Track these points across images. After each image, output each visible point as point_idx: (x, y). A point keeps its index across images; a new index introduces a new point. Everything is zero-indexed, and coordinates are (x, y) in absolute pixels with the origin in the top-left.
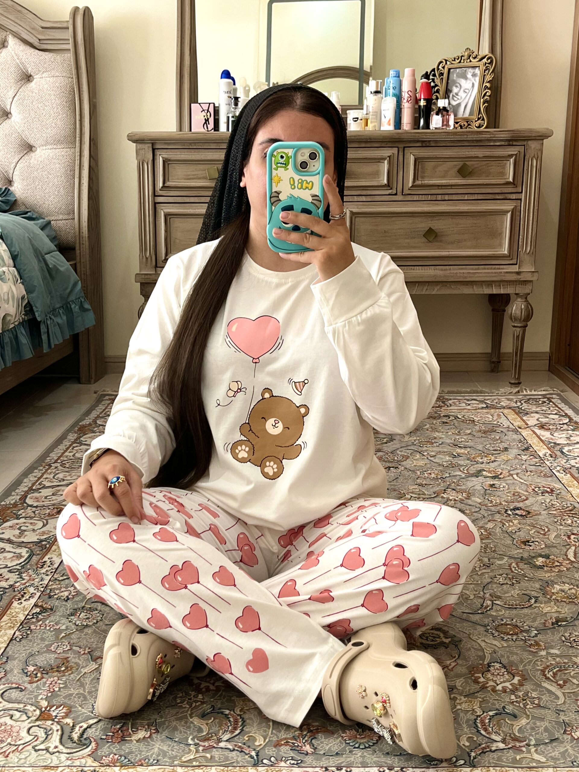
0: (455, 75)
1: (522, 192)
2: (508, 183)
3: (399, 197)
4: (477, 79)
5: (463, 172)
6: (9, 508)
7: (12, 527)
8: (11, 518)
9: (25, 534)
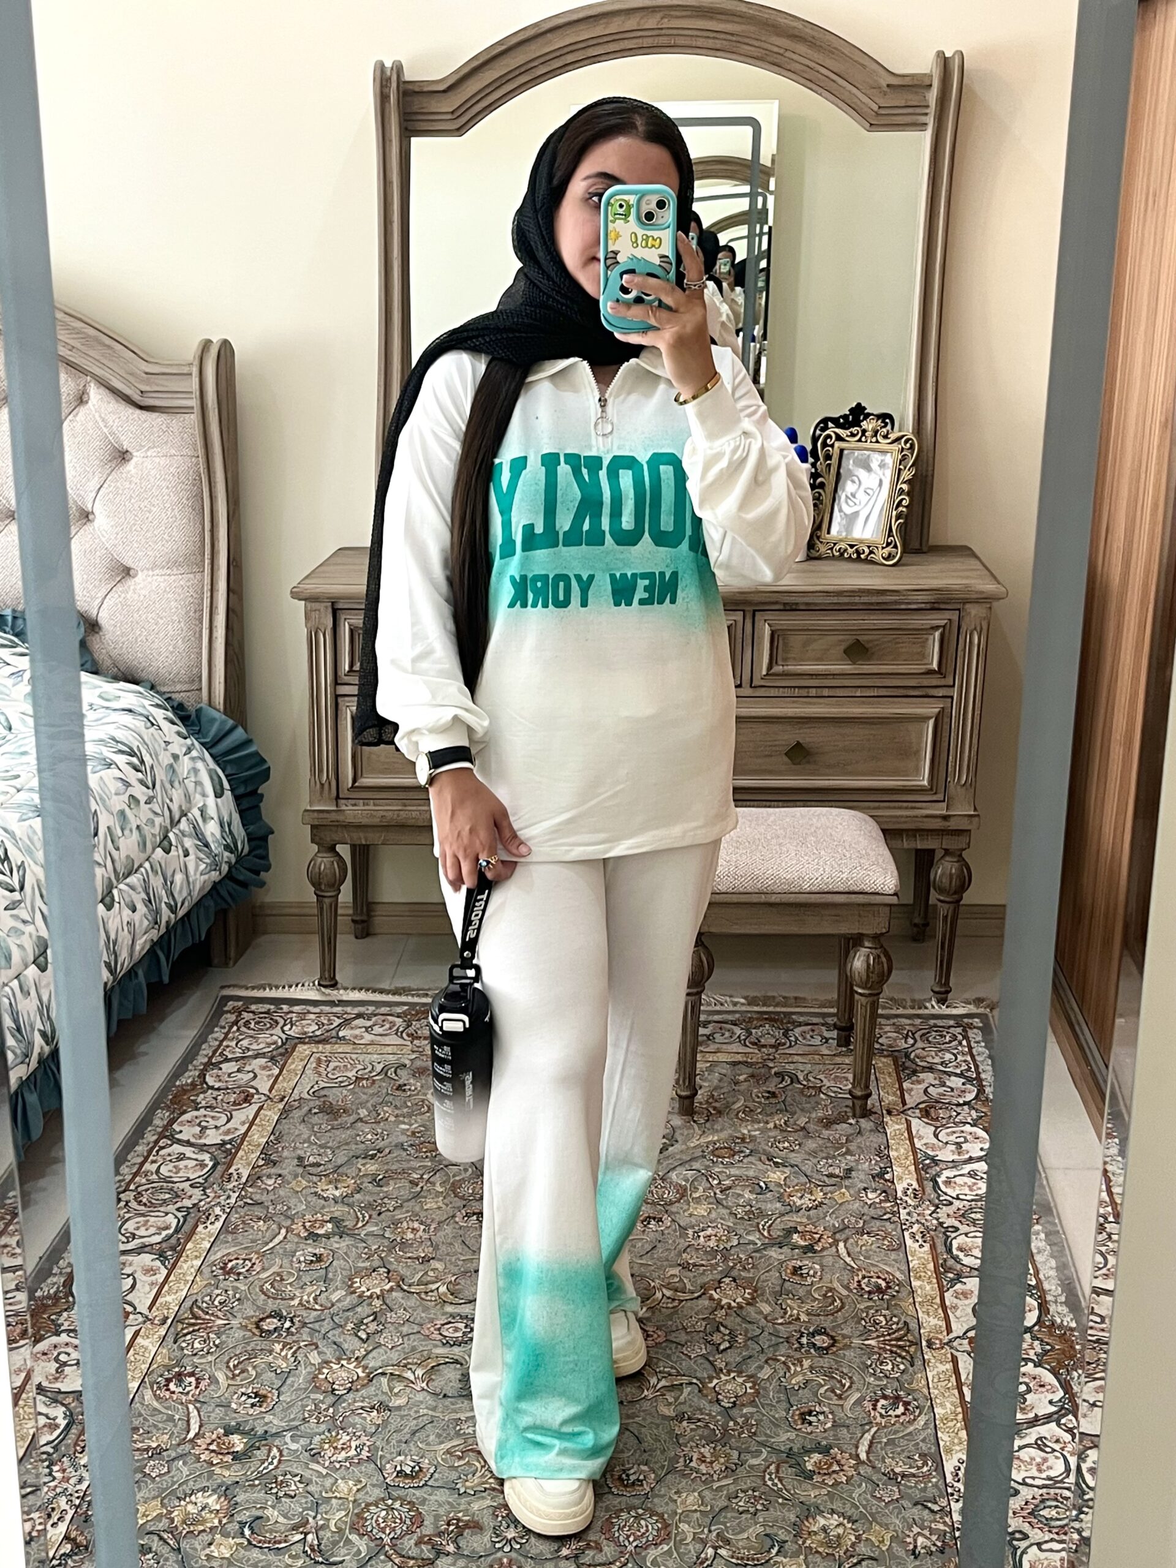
0: (851, 462)
1: (954, 686)
2: (930, 672)
4: (888, 473)
5: (854, 652)
6: (46, 1306)
7: (44, 1354)
8: (47, 1332)
9: (66, 1373)
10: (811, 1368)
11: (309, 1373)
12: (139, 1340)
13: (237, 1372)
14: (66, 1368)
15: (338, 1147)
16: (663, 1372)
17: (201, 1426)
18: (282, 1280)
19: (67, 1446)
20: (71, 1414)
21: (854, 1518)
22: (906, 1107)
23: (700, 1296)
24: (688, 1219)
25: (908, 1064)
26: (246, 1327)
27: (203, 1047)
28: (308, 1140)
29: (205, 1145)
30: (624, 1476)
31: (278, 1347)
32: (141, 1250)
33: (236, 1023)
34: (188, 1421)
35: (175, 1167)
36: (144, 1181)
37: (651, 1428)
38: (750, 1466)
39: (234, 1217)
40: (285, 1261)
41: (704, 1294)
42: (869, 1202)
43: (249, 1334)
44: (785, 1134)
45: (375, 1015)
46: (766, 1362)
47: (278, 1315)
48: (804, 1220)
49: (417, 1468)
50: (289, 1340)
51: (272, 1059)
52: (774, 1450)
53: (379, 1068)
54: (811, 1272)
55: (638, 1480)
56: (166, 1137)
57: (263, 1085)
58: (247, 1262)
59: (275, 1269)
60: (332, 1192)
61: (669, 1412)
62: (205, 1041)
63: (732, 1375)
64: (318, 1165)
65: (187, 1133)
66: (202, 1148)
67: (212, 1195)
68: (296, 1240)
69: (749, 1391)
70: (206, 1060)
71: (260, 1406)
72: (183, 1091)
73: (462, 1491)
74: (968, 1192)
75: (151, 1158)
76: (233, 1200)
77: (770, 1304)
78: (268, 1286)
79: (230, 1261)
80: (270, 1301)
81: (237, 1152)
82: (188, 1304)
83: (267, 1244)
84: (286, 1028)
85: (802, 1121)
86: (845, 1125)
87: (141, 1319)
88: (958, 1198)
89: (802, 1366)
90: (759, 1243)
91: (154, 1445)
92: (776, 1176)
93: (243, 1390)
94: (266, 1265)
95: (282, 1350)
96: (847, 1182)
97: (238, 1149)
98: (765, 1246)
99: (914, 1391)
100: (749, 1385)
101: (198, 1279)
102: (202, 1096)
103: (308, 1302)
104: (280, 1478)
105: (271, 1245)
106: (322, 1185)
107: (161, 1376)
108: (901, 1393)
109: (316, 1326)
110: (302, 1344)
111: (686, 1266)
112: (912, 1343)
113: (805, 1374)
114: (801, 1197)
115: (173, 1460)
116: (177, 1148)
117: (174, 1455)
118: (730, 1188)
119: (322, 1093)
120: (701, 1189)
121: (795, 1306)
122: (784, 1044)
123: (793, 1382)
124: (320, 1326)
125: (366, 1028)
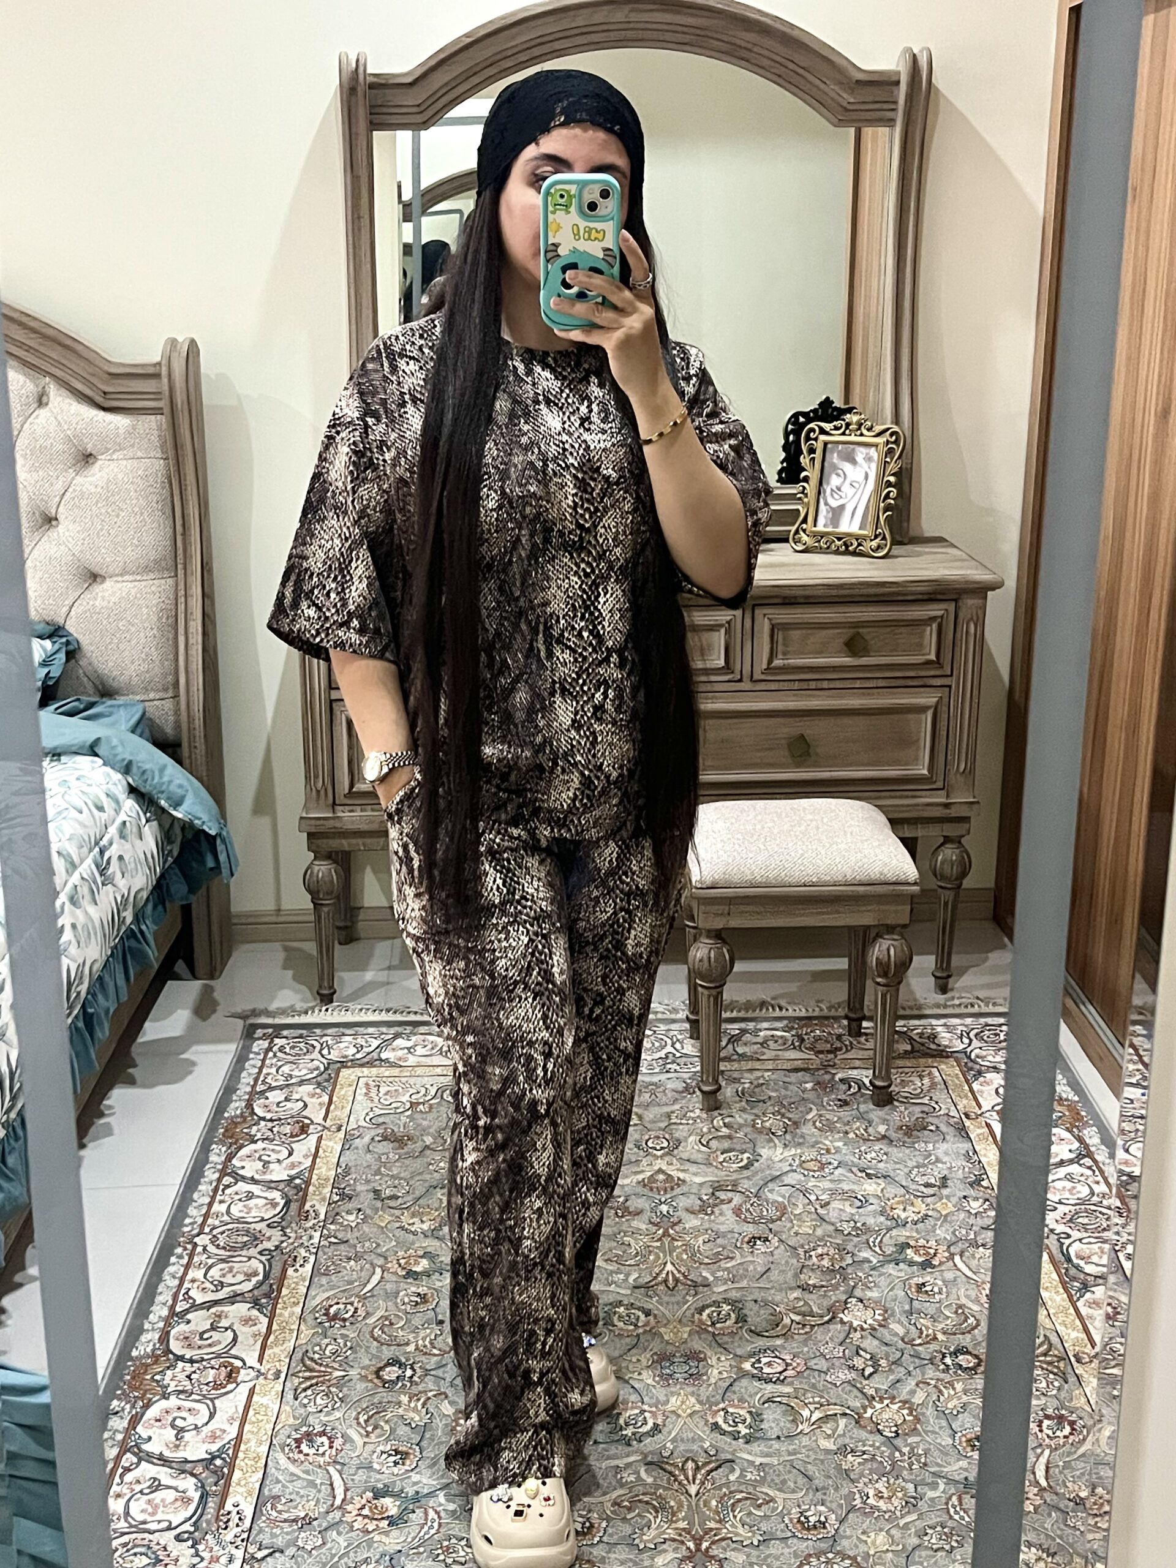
0: (835, 455)
1: (951, 675)
2: (928, 662)
3: (746, 685)
4: (874, 466)
5: (854, 646)
6: (147, 1365)
7: (159, 1420)
8: (155, 1394)
9: (186, 1439)
10: (965, 1392)
11: (446, 1425)
12: (255, 1398)
13: (370, 1429)
14: (186, 1434)
15: (412, 1177)
16: (814, 1403)
17: (346, 1490)
18: (391, 1324)
19: (208, 1522)
20: (203, 1487)
21: (1052, 1551)
22: (983, 1110)
23: (830, 1320)
24: (795, 1239)
25: (970, 1064)
26: (366, 1377)
27: (244, 1074)
28: (378, 1172)
29: (272, 1181)
30: (802, 1519)
31: (404, 1399)
32: (233, 1299)
33: (269, 1049)
34: (331, 1485)
35: (245, 1206)
36: (217, 1223)
37: (816, 1465)
38: (932, 1499)
39: (322, 1258)
40: (390, 1303)
41: (833, 1318)
42: (973, 1212)
43: (370, 1384)
44: (869, 1144)
45: (415, 1034)
46: (917, 1385)
47: (395, 1362)
48: (915, 1234)
49: (587, 1524)
50: (415, 1390)
51: (319, 1084)
52: (950, 1481)
53: (433, 1093)
54: (936, 1289)
55: (819, 1521)
56: (228, 1174)
57: (316, 1114)
58: (349, 1306)
59: (379, 1313)
60: (418, 1226)
61: (829, 1445)
62: (244, 1069)
63: (886, 1402)
64: (397, 1198)
65: (251, 1169)
66: (270, 1185)
67: (293, 1235)
68: (394, 1278)
69: (908, 1418)
70: (249, 1089)
71: (403, 1464)
72: (233, 1123)
73: (642, 1546)
74: (1067, 1195)
75: (218, 1198)
76: (316, 1240)
77: (902, 1324)
78: (377, 1332)
79: (331, 1306)
80: (384, 1347)
81: (307, 1187)
82: (298, 1355)
83: (365, 1285)
84: (325, 1052)
85: (882, 1129)
86: (926, 1133)
87: (253, 1374)
88: (1060, 1203)
89: (954, 1389)
90: (875, 1261)
91: (302, 1515)
92: (871, 1187)
93: (382, 1448)
94: (370, 1310)
95: (410, 1402)
96: (945, 1192)
97: (308, 1183)
98: (883, 1264)
99: (1077, 1409)
100: (905, 1412)
101: (302, 1327)
102: (255, 1128)
103: (425, 1346)
104: (446, 1543)
105: (369, 1287)
106: (406, 1219)
107: (289, 1437)
108: (1063, 1412)
109: (439, 1373)
110: (430, 1394)
111: (805, 1288)
112: (1061, 1359)
113: (959, 1398)
114: (905, 1210)
115: (326, 1529)
116: (242, 1186)
117: (325, 1525)
118: (828, 1204)
119: (381, 1120)
120: (801, 1206)
121: (929, 1324)
122: (841, 1049)
123: (950, 1405)
124: (444, 1372)
125: (409, 1049)
